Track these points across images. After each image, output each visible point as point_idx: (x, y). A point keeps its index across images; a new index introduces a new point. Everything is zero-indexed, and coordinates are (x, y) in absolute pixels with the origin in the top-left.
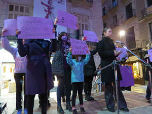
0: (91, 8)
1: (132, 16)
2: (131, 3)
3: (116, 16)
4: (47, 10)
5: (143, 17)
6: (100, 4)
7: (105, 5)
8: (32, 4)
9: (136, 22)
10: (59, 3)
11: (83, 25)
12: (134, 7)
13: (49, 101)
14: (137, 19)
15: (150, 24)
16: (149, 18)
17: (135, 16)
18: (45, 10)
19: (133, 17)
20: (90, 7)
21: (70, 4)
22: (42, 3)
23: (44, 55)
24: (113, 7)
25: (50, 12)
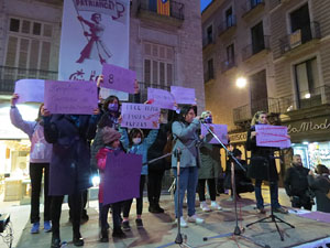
0: (179, 31)
1: (263, 48)
2: (261, 23)
3: (232, 45)
4: (90, 33)
5: (283, 53)
6: (199, 23)
7: (212, 23)
8: (60, 18)
9: (269, 62)
10: (114, 18)
11: (162, 65)
12: (266, 30)
13: (85, 211)
14: (271, 55)
15: (296, 66)
16: (293, 55)
17: (269, 49)
18: (86, 34)
19: (265, 51)
20: (179, 28)
21: (137, 21)
22: (80, 19)
23: (77, 138)
24: (228, 28)
25: (95, 38)
